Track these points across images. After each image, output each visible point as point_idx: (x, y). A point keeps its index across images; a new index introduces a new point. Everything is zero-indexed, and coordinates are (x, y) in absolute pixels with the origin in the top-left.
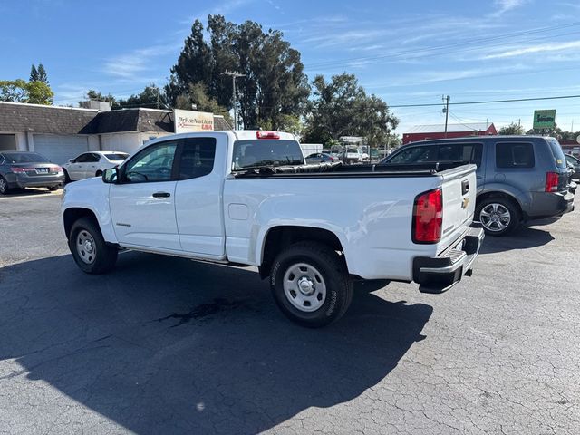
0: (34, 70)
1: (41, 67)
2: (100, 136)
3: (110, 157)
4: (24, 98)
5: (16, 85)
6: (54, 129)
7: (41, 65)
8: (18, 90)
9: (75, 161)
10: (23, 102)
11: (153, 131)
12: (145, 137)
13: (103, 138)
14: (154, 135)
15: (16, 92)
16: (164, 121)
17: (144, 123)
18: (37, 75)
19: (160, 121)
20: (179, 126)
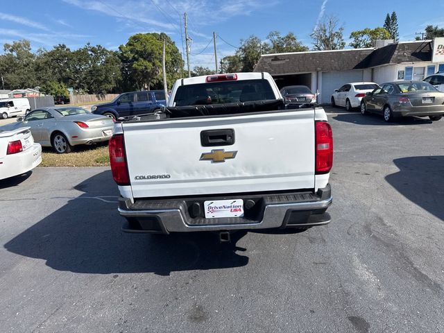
0: (388, 18)
1: (394, 15)
2: (373, 69)
3: (357, 87)
4: (368, 42)
5: (364, 33)
6: (335, 67)
7: (394, 13)
8: (365, 36)
9: (339, 91)
11: (407, 61)
12: (401, 67)
13: (375, 71)
14: (409, 65)
15: (363, 38)
16: (422, 51)
17: (399, 56)
18: (390, 21)
19: (418, 51)
20: (437, 54)
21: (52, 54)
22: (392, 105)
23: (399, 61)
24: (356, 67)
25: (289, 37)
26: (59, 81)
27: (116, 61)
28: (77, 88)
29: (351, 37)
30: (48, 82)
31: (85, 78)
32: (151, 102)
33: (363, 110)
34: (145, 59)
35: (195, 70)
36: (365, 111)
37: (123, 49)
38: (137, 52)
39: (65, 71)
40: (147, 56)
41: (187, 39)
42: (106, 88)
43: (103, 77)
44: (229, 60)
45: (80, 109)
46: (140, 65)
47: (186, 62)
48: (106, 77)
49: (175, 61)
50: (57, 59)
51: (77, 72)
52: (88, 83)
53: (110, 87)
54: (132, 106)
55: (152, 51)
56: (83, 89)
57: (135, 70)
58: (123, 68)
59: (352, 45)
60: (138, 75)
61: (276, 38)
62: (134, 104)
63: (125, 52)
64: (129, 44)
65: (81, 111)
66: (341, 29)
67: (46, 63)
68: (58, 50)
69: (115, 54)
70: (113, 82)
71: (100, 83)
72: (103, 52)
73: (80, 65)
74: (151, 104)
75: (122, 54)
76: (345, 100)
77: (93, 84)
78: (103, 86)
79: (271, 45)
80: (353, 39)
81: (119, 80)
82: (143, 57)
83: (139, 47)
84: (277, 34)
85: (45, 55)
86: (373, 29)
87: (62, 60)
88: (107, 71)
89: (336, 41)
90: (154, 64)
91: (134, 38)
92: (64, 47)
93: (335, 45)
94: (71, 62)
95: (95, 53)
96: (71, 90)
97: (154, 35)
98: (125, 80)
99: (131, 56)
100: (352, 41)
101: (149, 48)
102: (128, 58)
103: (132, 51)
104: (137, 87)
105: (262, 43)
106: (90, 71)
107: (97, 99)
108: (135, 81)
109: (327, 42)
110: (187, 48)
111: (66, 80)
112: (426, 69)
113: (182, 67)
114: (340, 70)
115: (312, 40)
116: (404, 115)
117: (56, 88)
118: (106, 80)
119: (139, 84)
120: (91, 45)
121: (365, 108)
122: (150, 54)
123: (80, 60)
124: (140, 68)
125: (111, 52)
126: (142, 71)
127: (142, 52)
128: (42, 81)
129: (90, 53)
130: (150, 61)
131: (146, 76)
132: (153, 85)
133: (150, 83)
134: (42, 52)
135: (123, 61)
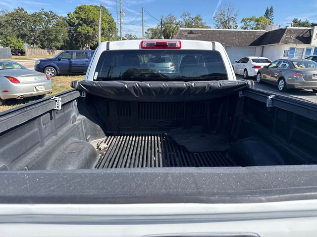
0: (267, 10)
1: (271, 8)
2: (263, 47)
3: (254, 60)
4: (253, 27)
5: (251, 19)
6: (236, 43)
8: (252, 22)
9: (238, 62)
10: (252, 29)
11: (292, 43)
12: (287, 47)
13: (265, 48)
14: (293, 46)
15: (250, 24)
16: (304, 36)
17: (287, 38)
18: (269, 13)
19: (301, 35)
20: (315, 39)
21: (12, 15)
22: (286, 79)
23: (286, 43)
24: (252, 45)
25: (197, 18)
26: (18, 37)
27: (65, 25)
28: (32, 44)
29: (242, 22)
30: (8, 37)
31: (39, 36)
32: (87, 60)
33: (259, 80)
34: (87, 25)
35: (126, 36)
36: (261, 81)
37: (70, 16)
38: (82, 19)
39: (22, 29)
40: (90, 23)
41: (121, 12)
42: (56, 45)
43: (54, 37)
44: (152, 31)
45: (16, 64)
46: (84, 30)
47: (119, 30)
48: (56, 37)
49: (111, 28)
50: (16, 19)
51: (32, 31)
52: (41, 40)
53: (59, 44)
54: (71, 62)
55: (94, 19)
56: (37, 44)
57: (80, 33)
58: (70, 31)
59: (242, 28)
60: (82, 37)
61: (187, 18)
62: (73, 61)
63: (72, 18)
64: (76, 13)
65: (16, 66)
66: (236, 15)
67: (7, 21)
68: (17, 12)
69: (64, 19)
70: (62, 41)
71: (51, 41)
72: (54, 17)
73: (35, 26)
74: (87, 61)
75: (70, 20)
76: (243, 70)
77: (45, 41)
78: (53, 44)
79: (184, 23)
80: (243, 23)
81: (66, 40)
82: (86, 24)
83: (83, 16)
84: (188, 15)
85: (6, 15)
86: (258, 17)
87: (21, 20)
88: (57, 32)
89: (231, 23)
90: (94, 30)
91: (80, 8)
92: (22, 10)
93: (231, 27)
94: (28, 22)
95: (48, 17)
96: (26, 44)
97: (96, 7)
98: (71, 40)
99: (77, 22)
100: (243, 25)
101: (91, 17)
102: (74, 23)
103: (77, 18)
104: (80, 46)
105: (177, 21)
106: (43, 31)
107: (48, 54)
108: (79, 41)
109: (225, 24)
110: (120, 19)
111: (23, 36)
112: (305, 50)
113: (116, 34)
114: (240, 45)
115: (214, 22)
116: (296, 87)
117: (15, 42)
118: (56, 39)
119: (82, 44)
120: (45, 11)
121: (261, 78)
122: (92, 22)
123: (35, 21)
124: (83, 32)
125: (61, 17)
126: (85, 35)
127: (85, 19)
128: (4, 36)
129: (44, 16)
130: (91, 27)
131: (88, 38)
132: (93, 46)
133: (91, 44)
134: (5, 12)
135: (70, 25)
